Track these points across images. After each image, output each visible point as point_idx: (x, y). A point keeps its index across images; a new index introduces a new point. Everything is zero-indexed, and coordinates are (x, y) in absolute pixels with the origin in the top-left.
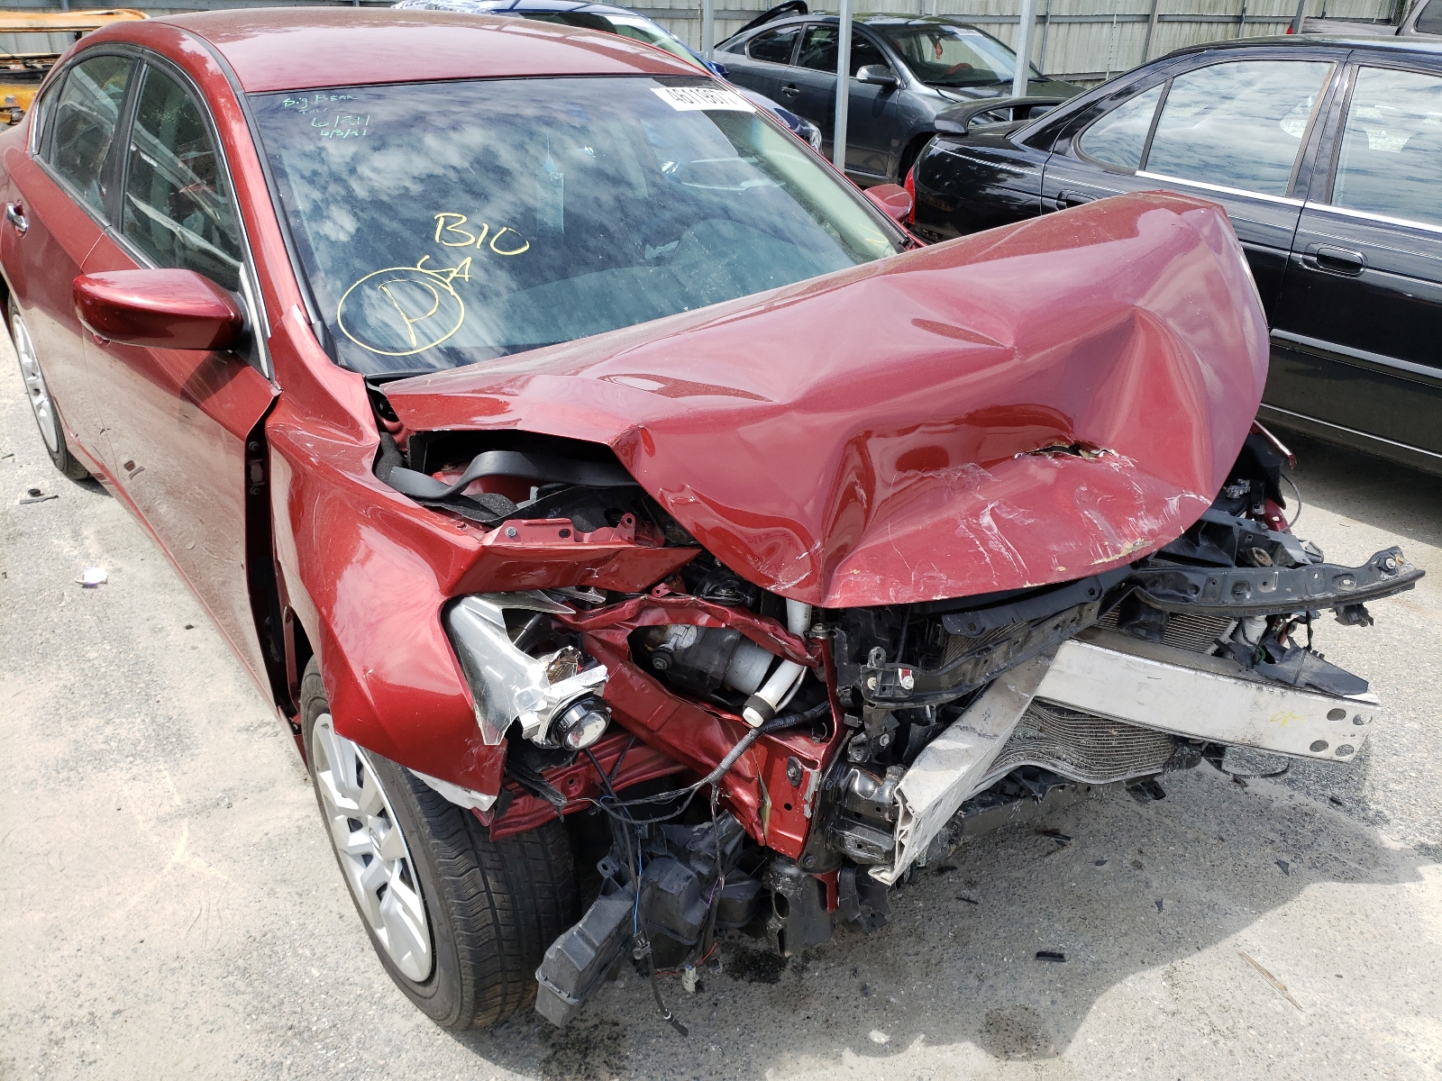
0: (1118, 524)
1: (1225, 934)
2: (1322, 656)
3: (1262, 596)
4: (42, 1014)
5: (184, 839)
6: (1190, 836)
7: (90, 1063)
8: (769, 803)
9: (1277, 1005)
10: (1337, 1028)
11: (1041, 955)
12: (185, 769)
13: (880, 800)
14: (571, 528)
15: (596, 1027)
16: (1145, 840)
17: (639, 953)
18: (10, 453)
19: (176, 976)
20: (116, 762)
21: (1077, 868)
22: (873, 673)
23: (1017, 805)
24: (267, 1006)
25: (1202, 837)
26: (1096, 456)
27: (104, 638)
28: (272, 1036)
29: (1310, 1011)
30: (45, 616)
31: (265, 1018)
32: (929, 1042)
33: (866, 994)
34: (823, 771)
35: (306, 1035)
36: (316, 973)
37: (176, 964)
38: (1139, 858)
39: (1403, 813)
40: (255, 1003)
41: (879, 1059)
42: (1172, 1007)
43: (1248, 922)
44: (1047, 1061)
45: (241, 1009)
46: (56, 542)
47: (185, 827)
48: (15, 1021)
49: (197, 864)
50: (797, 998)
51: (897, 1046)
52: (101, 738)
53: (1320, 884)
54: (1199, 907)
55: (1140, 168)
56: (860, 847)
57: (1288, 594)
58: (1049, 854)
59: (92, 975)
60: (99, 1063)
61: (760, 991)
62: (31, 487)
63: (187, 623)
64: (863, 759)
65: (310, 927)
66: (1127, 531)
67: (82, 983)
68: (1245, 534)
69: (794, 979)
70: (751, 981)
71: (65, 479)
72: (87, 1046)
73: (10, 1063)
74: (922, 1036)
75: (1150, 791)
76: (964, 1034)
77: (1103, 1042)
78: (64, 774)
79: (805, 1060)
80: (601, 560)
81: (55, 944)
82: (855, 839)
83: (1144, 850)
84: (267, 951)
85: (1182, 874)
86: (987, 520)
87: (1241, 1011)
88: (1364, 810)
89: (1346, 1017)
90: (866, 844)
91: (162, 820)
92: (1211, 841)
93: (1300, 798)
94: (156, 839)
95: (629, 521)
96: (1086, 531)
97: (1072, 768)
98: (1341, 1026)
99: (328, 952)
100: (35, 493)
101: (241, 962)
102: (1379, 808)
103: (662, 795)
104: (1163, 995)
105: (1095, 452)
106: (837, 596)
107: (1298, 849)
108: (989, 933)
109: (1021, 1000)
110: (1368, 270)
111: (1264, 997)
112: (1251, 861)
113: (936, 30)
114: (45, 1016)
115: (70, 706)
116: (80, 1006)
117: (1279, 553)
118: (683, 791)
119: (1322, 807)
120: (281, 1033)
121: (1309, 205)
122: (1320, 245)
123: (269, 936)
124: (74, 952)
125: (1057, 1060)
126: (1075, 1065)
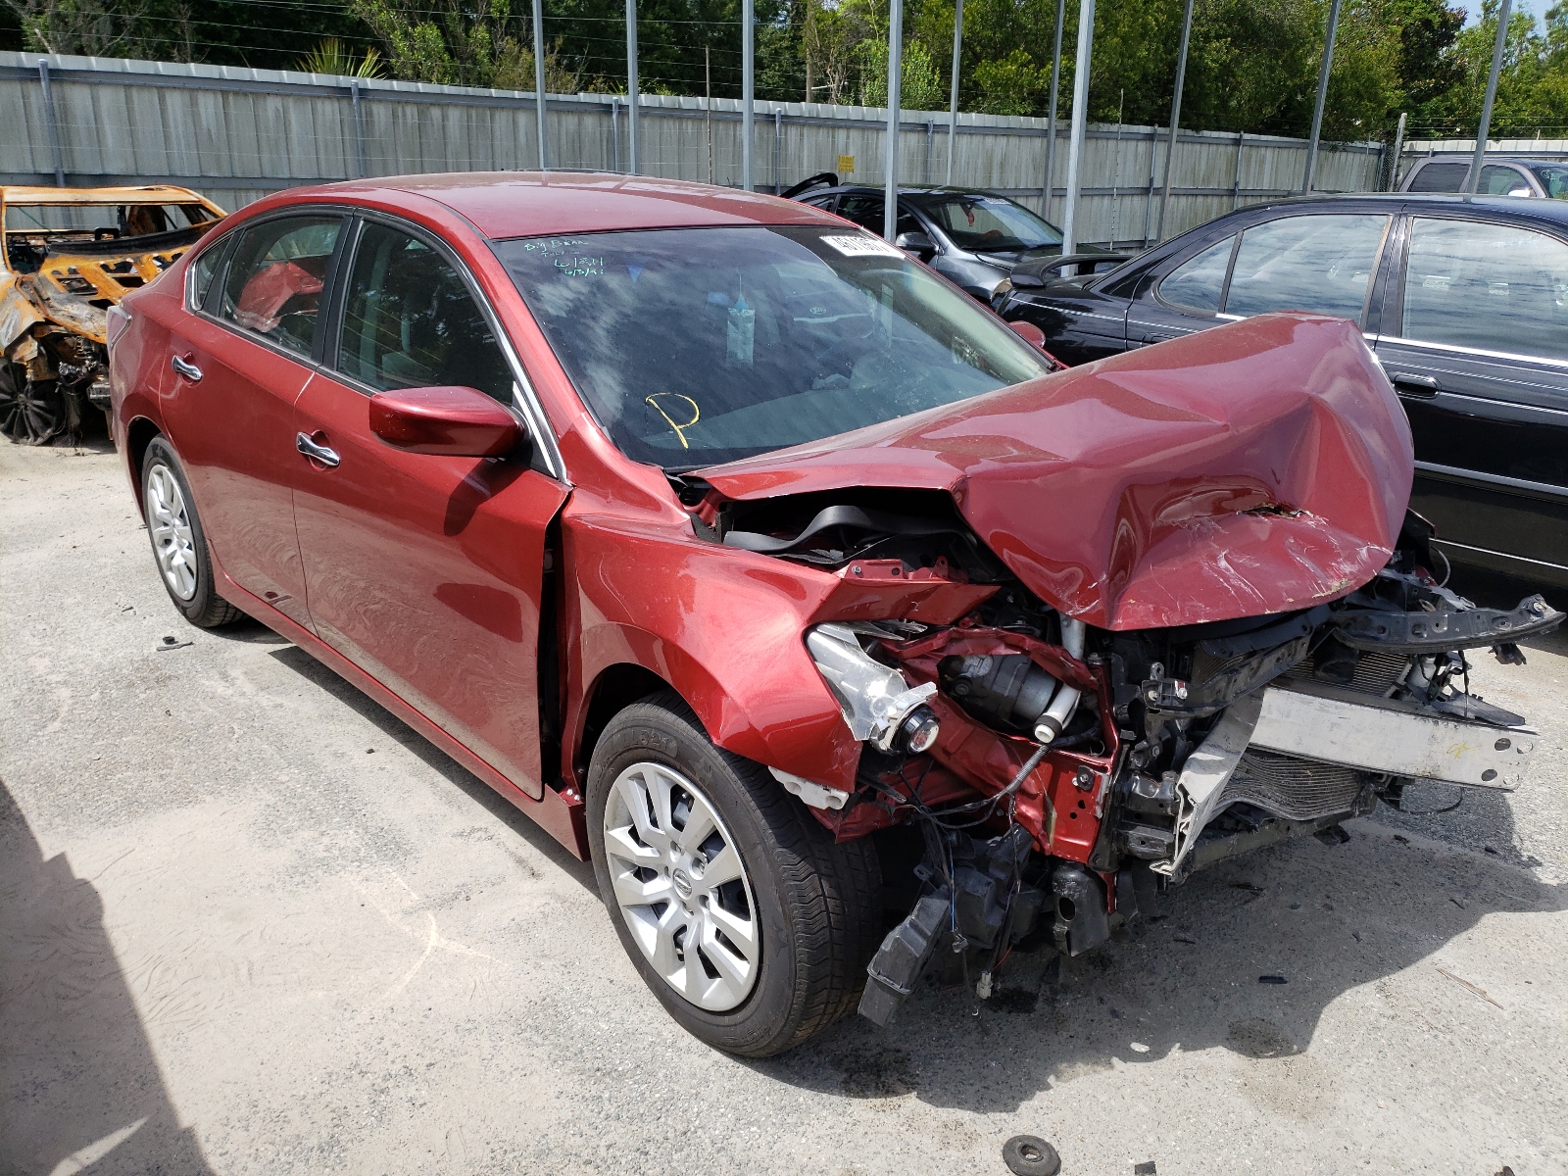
0: (1325, 567)
1: (1421, 956)
2: (1480, 699)
3: (1437, 635)
4: (358, 1070)
5: (434, 927)
6: (1368, 883)
7: (421, 1106)
8: (1054, 815)
9: (1480, 1006)
10: (1537, 1021)
11: (1263, 979)
12: (413, 870)
13: (1163, 797)
14: (900, 568)
15: (881, 1054)
16: (1329, 888)
17: (957, 947)
18: (128, 606)
19: (473, 1035)
20: (344, 867)
21: (1275, 912)
22: (1155, 687)
23: (1233, 839)
24: (568, 1054)
25: (1379, 883)
26: (1295, 516)
27: (290, 764)
28: (583, 1077)
29: (1512, 1009)
30: (223, 747)
31: (571, 1064)
32: (1185, 1048)
33: (1117, 1017)
34: (1113, 774)
35: (614, 1074)
36: (604, 1026)
37: (469, 1026)
38: (1328, 901)
39: (1551, 857)
40: (557, 1052)
41: (1145, 1064)
42: (1391, 1012)
43: (1438, 946)
44: (1292, 1057)
45: (546, 1058)
46: (207, 683)
47: (431, 917)
48: (334, 1077)
49: (456, 947)
50: (1058, 1022)
51: (1157, 1053)
52: (321, 848)
53: (1494, 914)
54: (1392, 937)
55: (1220, 311)
56: (1143, 843)
57: (1458, 634)
58: (1246, 902)
59: (394, 1037)
60: (429, 1105)
61: (1020, 1020)
62: (163, 636)
63: (367, 748)
64: (1144, 764)
65: (585, 991)
66: (1332, 573)
67: (386, 1044)
68: (1412, 587)
69: (1048, 1009)
70: (1010, 1012)
71: (194, 628)
72: (412, 1092)
73: (343, 1111)
74: (1178, 1045)
75: (1336, 833)
76: (1215, 1043)
77: (1337, 1041)
78: (297, 879)
79: (1081, 1067)
80: (923, 594)
81: (347, 1015)
82: (1138, 836)
83: (1331, 895)
84: (551, 1011)
85: (1370, 912)
86: (1223, 564)
87: (1451, 1012)
88: (1516, 856)
89: (1543, 1013)
90: (1148, 839)
91: (407, 913)
92: (1388, 886)
93: (1458, 849)
94: (407, 929)
95: (943, 563)
96: (1302, 572)
97: (1277, 805)
98: (1540, 1019)
99: (609, 1009)
100: (170, 640)
101: (530, 1021)
102: (1530, 854)
103: (968, 805)
104: (1381, 1005)
105: (1293, 513)
106: (1120, 621)
107: (1467, 889)
108: (1212, 966)
109: (1256, 1014)
110: (1443, 394)
111: (1468, 1001)
112: (1428, 900)
113: (965, 198)
114: (361, 1072)
115: (280, 822)
116: (393, 1062)
117: (1440, 603)
118: (985, 802)
119: (1479, 856)
120: (591, 1074)
121: (1382, 338)
122: (1398, 373)
123: (548, 999)
124: (368, 1021)
125: (1301, 1056)
126: (1318, 1059)
